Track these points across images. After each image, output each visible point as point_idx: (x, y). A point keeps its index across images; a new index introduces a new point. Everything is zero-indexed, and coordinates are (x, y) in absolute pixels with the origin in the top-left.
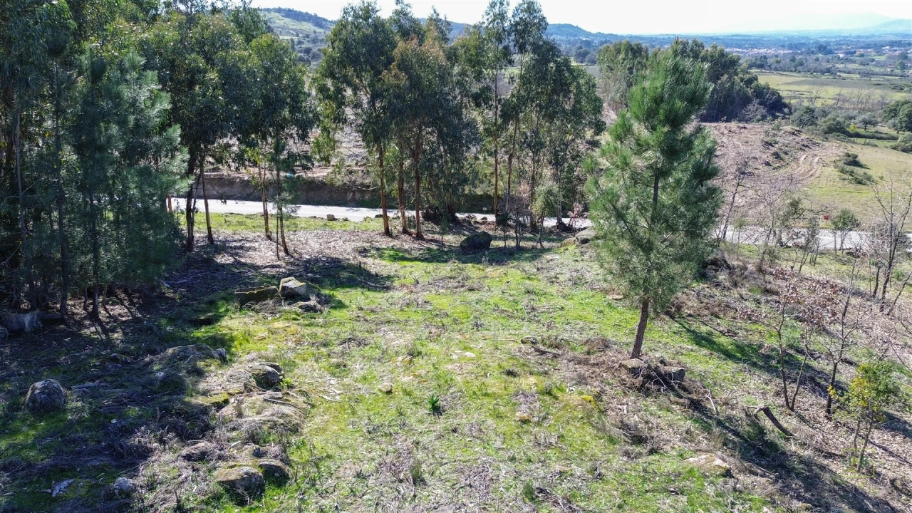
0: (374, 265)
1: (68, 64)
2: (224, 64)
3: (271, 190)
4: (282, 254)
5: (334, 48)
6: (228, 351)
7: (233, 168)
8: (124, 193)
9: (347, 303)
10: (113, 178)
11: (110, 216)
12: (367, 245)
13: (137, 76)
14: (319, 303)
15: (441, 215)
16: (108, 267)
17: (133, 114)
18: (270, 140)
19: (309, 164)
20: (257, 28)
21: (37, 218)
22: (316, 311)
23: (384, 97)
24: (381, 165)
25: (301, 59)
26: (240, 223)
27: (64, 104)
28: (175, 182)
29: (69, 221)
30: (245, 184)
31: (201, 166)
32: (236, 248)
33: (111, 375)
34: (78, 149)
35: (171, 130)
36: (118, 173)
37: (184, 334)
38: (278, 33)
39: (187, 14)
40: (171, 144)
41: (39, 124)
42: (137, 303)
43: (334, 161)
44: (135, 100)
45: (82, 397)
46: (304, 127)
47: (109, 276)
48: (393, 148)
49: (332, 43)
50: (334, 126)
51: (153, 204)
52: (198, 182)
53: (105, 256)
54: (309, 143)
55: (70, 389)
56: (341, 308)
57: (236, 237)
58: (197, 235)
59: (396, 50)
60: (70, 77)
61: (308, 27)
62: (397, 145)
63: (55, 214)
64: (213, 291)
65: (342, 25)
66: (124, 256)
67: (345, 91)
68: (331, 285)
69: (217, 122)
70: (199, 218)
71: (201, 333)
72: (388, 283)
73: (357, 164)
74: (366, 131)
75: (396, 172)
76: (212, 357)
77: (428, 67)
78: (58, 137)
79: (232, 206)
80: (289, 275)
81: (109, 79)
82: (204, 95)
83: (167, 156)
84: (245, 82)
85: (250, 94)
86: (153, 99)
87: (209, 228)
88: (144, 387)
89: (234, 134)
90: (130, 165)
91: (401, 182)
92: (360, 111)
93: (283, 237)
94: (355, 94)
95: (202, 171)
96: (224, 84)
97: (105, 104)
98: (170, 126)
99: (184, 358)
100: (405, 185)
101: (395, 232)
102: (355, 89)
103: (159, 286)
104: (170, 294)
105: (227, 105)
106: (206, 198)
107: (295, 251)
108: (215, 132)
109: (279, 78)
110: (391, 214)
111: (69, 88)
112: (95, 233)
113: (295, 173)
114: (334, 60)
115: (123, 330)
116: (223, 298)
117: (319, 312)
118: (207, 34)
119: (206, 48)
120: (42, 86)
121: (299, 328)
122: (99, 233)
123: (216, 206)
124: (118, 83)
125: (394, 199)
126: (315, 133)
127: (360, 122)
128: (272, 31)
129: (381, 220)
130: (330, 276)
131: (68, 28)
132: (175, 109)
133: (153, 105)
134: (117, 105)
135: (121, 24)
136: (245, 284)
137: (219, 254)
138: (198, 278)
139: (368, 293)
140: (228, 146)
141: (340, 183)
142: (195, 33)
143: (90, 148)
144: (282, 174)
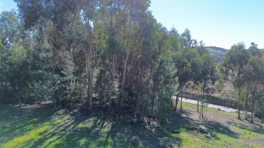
0: (232, 128)
1: (155, 61)
2: (193, 62)
3: (201, 98)
4: (201, 118)
5: (227, 58)
6: (181, 143)
7: (190, 90)
8: (161, 93)
9: (221, 139)
10: (160, 88)
11: (157, 98)
12: (231, 121)
13: (170, 64)
14: (211, 136)
15: (262, 116)
16: (155, 111)
17: (167, 73)
18: (203, 83)
19: (214, 92)
20: (204, 52)
21: (142, 96)
22: (210, 138)
23: (243, 73)
24: (239, 95)
25: (216, 61)
26: (190, 106)
27: (153, 70)
28: (174, 92)
29: (148, 98)
30: (193, 95)
31: (182, 88)
32: (188, 113)
33: (150, 140)
34: (154, 81)
35: (176, 78)
36: (161, 87)
37: (169, 134)
38: (210, 53)
39: (185, 49)
40: (175, 81)
41: (147, 74)
42: (160, 122)
43: (222, 92)
44: (169, 70)
45: (143, 144)
46: (214, 80)
47: (154, 114)
48: (244, 90)
49: (227, 56)
50: (224, 81)
51: (168, 97)
52: (180, 93)
53: (154, 108)
54: (214, 85)
55: (140, 141)
56: (218, 140)
57: (188, 110)
58: (178, 107)
59: (250, 59)
60: (155, 63)
61: (220, 52)
62: (246, 89)
63: (146, 95)
64: (179, 124)
65: (231, 51)
66: (159, 109)
67: (229, 71)
68: (216, 131)
69: (188, 77)
70: (179, 102)
71: (174, 135)
72: (237, 136)
73: (230, 94)
74: (235, 83)
75: (245, 98)
76: (176, 143)
77: (262, 64)
78: (150, 77)
79: (189, 101)
80: (203, 125)
81: (164, 65)
82: (186, 69)
83: (173, 85)
84: (198, 66)
85: (199, 70)
86: (173, 70)
87: (181, 106)
88: (157, 146)
89: (192, 80)
90: (164, 86)
91: (247, 102)
92: (234, 77)
93: (202, 112)
94: (233, 72)
95: (182, 90)
96: (192, 67)
97: (162, 70)
98: (176, 77)
99: (169, 141)
100: (248, 103)
101: (242, 119)
102: (233, 70)
103: (165, 119)
104: (168, 122)
105: (192, 72)
106: (182, 97)
107: (206, 118)
108: (187, 80)
109: (208, 66)
110: (241, 112)
111: (154, 66)
112: (153, 102)
113: (208, 93)
114: (227, 61)
115: (155, 129)
116: (182, 127)
117: (210, 139)
118: (190, 53)
119: (189, 57)
120: (149, 65)
121: (203, 142)
122: (154, 102)
123: (184, 100)
124: (165, 65)
125: (243, 107)
126: (217, 83)
127: (233, 80)
128: (208, 53)
129: (237, 113)
130: (216, 128)
131: (157, 52)
132: (178, 73)
133: (173, 71)
134: (164, 71)
135: (169, 51)
136: (189, 124)
137: (183, 113)
138: (176, 119)
139: (229, 137)
140: (190, 84)
141: (224, 99)
142: (187, 53)
143: (156, 80)
144: (205, 93)
